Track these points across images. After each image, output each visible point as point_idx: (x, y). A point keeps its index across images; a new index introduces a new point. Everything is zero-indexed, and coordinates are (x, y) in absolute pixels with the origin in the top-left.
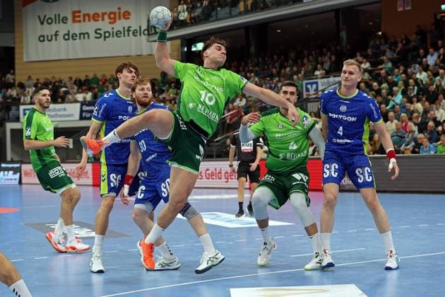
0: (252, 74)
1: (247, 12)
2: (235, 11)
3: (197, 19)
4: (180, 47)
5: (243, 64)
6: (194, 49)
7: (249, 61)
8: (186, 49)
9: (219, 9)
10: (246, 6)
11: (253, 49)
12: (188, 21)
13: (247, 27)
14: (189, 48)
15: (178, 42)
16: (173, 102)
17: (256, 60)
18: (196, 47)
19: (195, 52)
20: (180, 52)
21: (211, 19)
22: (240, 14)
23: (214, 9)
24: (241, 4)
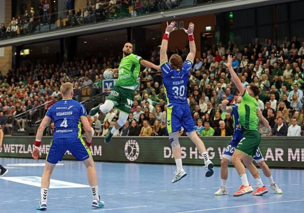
0: (65, 74)
1: (62, 27)
2: (53, 26)
3: (25, 32)
4: (11, 52)
5: (58, 66)
6: (22, 54)
7: (63, 64)
8: (16, 54)
9: (42, 24)
10: (62, 23)
11: (66, 55)
12: (18, 33)
13: (61, 39)
14: (18, 53)
15: (10, 48)
16: (5, 93)
17: (68, 63)
18: (23, 52)
19: (22, 56)
20: (11, 56)
21: (36, 32)
22: (57, 29)
23: (38, 24)
24: (58, 22)
